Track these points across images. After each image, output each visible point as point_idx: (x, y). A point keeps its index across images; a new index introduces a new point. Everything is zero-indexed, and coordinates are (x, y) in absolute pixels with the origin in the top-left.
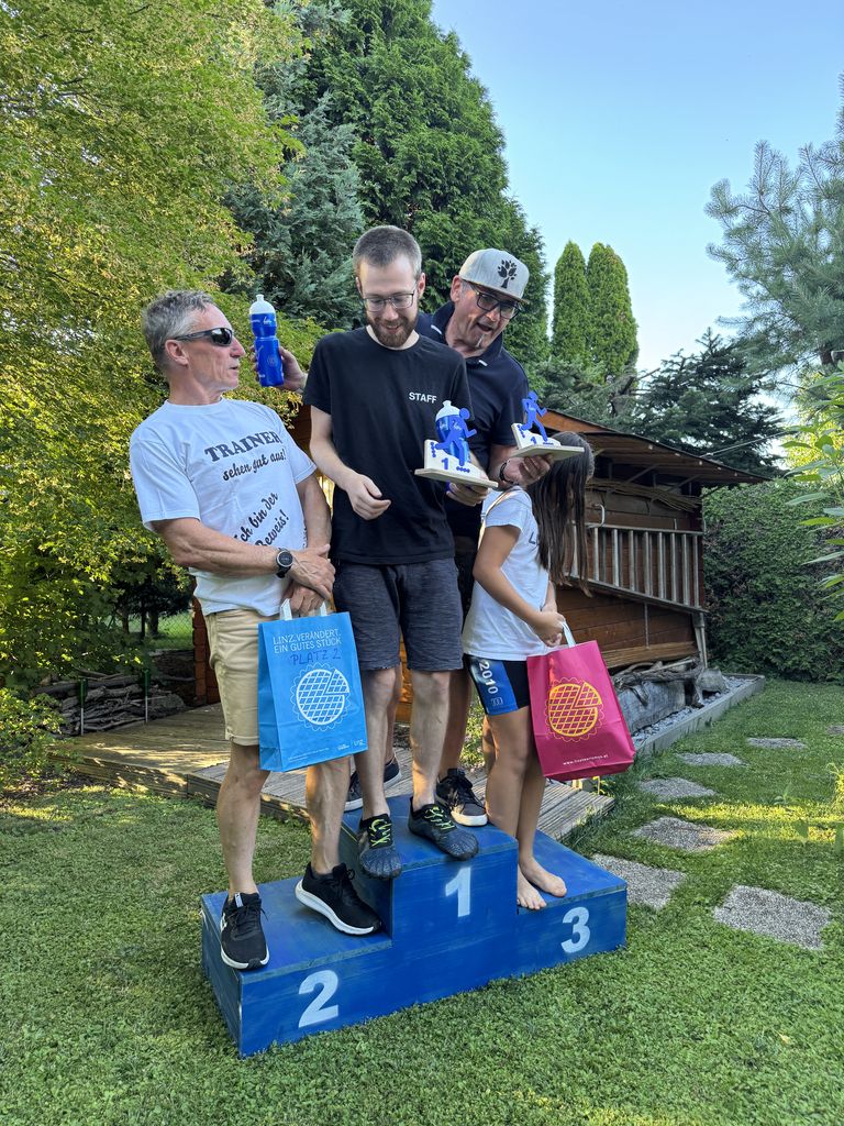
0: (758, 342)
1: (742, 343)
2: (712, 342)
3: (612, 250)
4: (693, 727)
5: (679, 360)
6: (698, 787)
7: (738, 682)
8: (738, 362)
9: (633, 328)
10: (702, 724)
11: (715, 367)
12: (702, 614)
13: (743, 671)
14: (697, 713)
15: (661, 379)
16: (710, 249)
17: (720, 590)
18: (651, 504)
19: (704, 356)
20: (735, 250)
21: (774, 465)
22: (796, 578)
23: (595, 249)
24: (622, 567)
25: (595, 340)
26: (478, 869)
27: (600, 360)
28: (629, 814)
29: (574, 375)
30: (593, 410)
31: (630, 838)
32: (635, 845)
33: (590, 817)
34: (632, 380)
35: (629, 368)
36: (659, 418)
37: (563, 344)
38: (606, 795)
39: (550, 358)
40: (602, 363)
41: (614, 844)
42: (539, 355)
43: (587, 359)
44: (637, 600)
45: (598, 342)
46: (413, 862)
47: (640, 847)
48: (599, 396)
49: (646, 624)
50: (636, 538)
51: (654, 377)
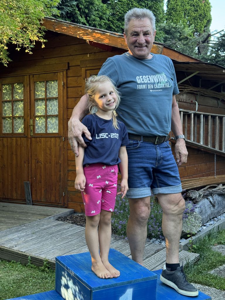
9: (209, 8)
18: (220, 102)
24: (204, 134)
25: (189, 13)
26: (136, 289)
27: (191, 24)
28: (207, 262)
29: (179, 32)
30: (188, 50)
31: (209, 275)
32: (211, 278)
33: (188, 264)
34: (209, 35)
35: (206, 29)
36: (222, 57)
37: (172, 15)
38: (195, 252)
39: (165, 22)
40: (193, 25)
41: (200, 278)
42: (162, 20)
43: (185, 23)
44: (211, 152)
45: (190, 14)
46: (103, 285)
47: (214, 280)
48: (192, 43)
49: (215, 165)
50: (212, 119)
51: (221, 34)
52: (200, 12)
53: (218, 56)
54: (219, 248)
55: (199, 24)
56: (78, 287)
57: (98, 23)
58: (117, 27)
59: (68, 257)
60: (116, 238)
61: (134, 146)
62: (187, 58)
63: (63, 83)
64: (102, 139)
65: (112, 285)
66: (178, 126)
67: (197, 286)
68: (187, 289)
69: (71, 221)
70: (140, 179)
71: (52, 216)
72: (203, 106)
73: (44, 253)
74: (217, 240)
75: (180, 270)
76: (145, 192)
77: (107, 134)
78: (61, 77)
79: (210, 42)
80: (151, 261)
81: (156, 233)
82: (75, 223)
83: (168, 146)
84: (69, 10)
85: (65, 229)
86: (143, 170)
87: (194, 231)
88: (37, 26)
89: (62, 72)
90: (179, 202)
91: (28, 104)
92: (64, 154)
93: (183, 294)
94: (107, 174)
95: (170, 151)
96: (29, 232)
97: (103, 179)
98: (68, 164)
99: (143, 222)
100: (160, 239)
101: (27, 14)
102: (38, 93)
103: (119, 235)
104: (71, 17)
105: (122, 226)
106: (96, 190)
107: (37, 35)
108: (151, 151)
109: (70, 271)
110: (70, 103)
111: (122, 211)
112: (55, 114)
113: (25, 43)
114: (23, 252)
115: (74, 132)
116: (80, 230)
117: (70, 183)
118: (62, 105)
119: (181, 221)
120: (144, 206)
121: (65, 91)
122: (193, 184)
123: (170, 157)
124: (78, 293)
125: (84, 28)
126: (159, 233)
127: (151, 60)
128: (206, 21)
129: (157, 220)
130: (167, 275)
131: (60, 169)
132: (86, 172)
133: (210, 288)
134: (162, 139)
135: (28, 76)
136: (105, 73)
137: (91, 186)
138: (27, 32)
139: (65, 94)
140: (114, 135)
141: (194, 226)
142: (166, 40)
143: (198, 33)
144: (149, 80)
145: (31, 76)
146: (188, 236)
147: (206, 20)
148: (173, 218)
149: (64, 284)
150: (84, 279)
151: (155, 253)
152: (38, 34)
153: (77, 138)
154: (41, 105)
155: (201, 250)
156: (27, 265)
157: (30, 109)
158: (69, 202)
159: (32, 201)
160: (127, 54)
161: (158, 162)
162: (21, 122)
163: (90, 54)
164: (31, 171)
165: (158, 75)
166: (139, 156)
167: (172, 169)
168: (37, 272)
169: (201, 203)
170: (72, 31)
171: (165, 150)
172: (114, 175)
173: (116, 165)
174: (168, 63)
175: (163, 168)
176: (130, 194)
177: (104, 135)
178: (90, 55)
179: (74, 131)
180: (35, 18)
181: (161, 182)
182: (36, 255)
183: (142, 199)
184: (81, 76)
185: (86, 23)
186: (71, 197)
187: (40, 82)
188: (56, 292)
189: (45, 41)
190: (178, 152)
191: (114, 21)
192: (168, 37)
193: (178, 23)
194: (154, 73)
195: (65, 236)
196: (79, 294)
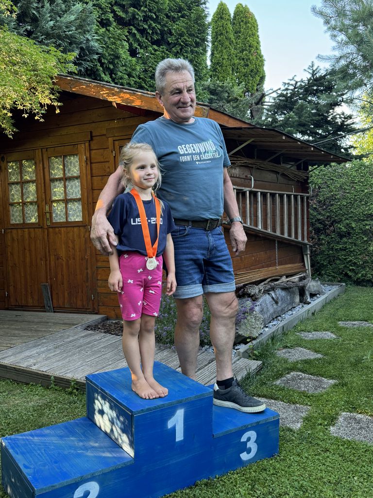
0: (342, 72)
1: (333, 73)
2: (314, 71)
3: (248, 8)
4: (305, 316)
5: (293, 82)
6: (312, 353)
7: (329, 287)
8: (329, 85)
9: (262, 61)
10: (310, 314)
11: (315, 88)
12: (308, 246)
13: (331, 281)
14: (307, 307)
15: (282, 95)
16: (314, 9)
17: (318, 231)
18: (279, 177)
19: (309, 80)
20: (329, 11)
21: (350, 152)
22: (364, 223)
23: (237, 7)
25: (238, 69)
26: (188, 410)
27: (241, 82)
28: (272, 371)
29: (226, 91)
30: (239, 114)
31: (274, 386)
32: (278, 390)
33: (249, 374)
34: (263, 95)
35: (260, 88)
36: (280, 121)
37: (217, 71)
38: (257, 360)
39: (209, 80)
40: (244, 84)
41: (264, 390)
43: (233, 81)
44: (271, 237)
45: (240, 70)
46: (147, 407)
47: (281, 392)
48: (243, 106)
49: (277, 253)
50: (271, 197)
51: (278, 94)
52: (251, 67)
53: (275, 120)
54: (285, 353)
55: (251, 82)
56: (115, 411)
57: (126, 82)
60: (160, 348)
61: (181, 233)
63: (85, 157)
64: (138, 226)
65: (158, 406)
66: (232, 207)
68: (252, 404)
69: (104, 329)
70: (190, 274)
71: (80, 325)
72: (260, 182)
73: (70, 372)
74: (282, 343)
76: (196, 290)
78: (83, 150)
79: (265, 104)
80: (204, 373)
82: (108, 332)
83: (221, 233)
84: (88, 65)
85: (96, 340)
86: (193, 263)
87: (255, 334)
88: (49, 86)
89: (83, 144)
90: (232, 303)
91: (41, 186)
92: (90, 247)
95: (222, 238)
96: (51, 346)
97: (145, 273)
98: (96, 260)
99: (195, 327)
101: (35, 71)
102: (53, 173)
103: (164, 344)
104: (92, 74)
105: (168, 333)
108: (202, 239)
109: (104, 393)
110: (96, 183)
111: (166, 314)
112: (77, 198)
113: (33, 108)
114: (44, 371)
116: (115, 340)
117: (100, 283)
118: (86, 186)
120: (196, 308)
121: (89, 168)
123: (223, 247)
124: (116, 419)
125: (109, 87)
127: (193, 124)
128: (259, 78)
131: (87, 266)
133: (276, 402)
134: (214, 223)
135: (40, 150)
137: (130, 283)
138: (37, 94)
139: (89, 171)
140: (154, 220)
141: (255, 328)
142: (211, 101)
143: (250, 93)
144: (194, 150)
145: (44, 150)
146: (248, 340)
147: (259, 76)
148: (224, 322)
149: (98, 409)
150: (123, 401)
151: (209, 363)
152: (50, 96)
154: (59, 187)
155: (263, 356)
156: (49, 388)
157: (45, 192)
158: (100, 307)
159: (53, 308)
160: (162, 118)
161: (210, 253)
162: (34, 208)
163: (118, 120)
164: (50, 269)
165: (204, 143)
166: (187, 245)
168: (63, 395)
169: (262, 300)
170: (93, 91)
171: (217, 238)
174: (214, 129)
175: (215, 259)
176: (178, 294)
178: (118, 122)
180: (45, 75)
181: (211, 278)
182: (61, 374)
183: (193, 299)
184: (108, 148)
185: (111, 82)
186: (101, 300)
187: (56, 157)
188: (88, 419)
189: (59, 104)
190: (233, 239)
192: (214, 99)
193: (225, 81)
195: (96, 349)
196: (118, 421)
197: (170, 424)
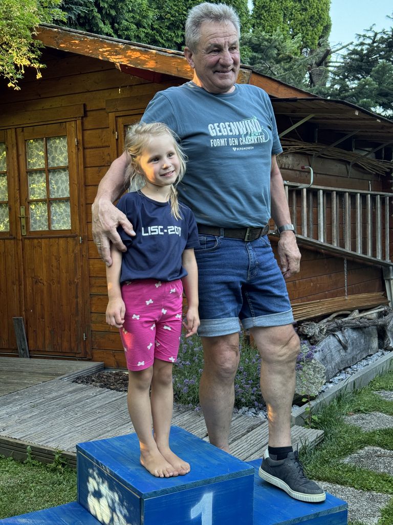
4: (387, 367)
5: (371, 34)
9: (327, 4)
12: (391, 267)
14: (389, 355)
15: (354, 52)
18: (350, 168)
24: (325, 225)
25: (292, 14)
26: (219, 493)
27: (297, 34)
28: (338, 444)
29: (275, 47)
30: (293, 79)
31: (341, 466)
32: (346, 472)
33: (304, 448)
34: (328, 53)
35: (323, 41)
36: (352, 89)
37: (262, 17)
38: (316, 428)
39: (251, 31)
40: (300, 35)
41: (327, 471)
42: (246, 26)
43: (285, 32)
44: (338, 255)
45: (294, 16)
46: (162, 488)
47: (351, 473)
48: (298, 67)
49: (346, 277)
50: (338, 198)
51: (349, 50)
52: (311, 12)
53: (344, 88)
54: (357, 420)
55: (310, 33)
56: (117, 493)
57: (133, 34)
58: (168, 40)
59: (97, 443)
60: (179, 408)
61: (209, 245)
62: (293, 92)
63: (76, 140)
64: (152, 237)
65: (177, 487)
66: (282, 210)
67: (323, 485)
68: (306, 489)
69: (100, 382)
70: (221, 303)
71: (66, 375)
72: (322, 175)
73: (54, 440)
74: (353, 406)
75: (294, 457)
76: (230, 325)
77: (162, 227)
78: (73, 130)
79: (331, 64)
80: (241, 446)
81: (248, 397)
82: (106, 385)
83: (267, 245)
84: (81, 11)
85: (89, 397)
86: (226, 288)
87: (314, 392)
88: (28, 41)
89: (73, 122)
90: (290, 339)
91: (14, 180)
92: (82, 266)
93: (300, 499)
94: (164, 297)
95: (270, 252)
96: (26, 404)
97: (157, 306)
98: (90, 284)
99: (228, 378)
100: (255, 408)
101: (8, 19)
102: (32, 162)
103: (185, 404)
104: (86, 23)
105: (190, 388)
106: (146, 325)
107: (28, 57)
108: (238, 253)
109: (102, 468)
110: (89, 177)
111: (188, 362)
112: (64, 197)
113: (6, 70)
114: (16, 439)
115: (104, 224)
116: (115, 397)
117: (94, 317)
118: (76, 180)
119: (292, 373)
120: (230, 350)
121: (81, 155)
122: (309, 311)
123: (270, 263)
124: (118, 504)
125: (111, 42)
126: (254, 398)
127: (232, 94)
128: (322, 27)
129: (249, 375)
130: (271, 467)
131: (77, 293)
132: (126, 294)
133: (343, 487)
134: (255, 232)
135: (14, 130)
136: (154, 118)
137: (136, 319)
138: (10, 51)
139: (81, 160)
140: (173, 229)
141: (313, 384)
142: (253, 61)
143: (309, 50)
144: (231, 131)
145: (19, 130)
146: (304, 400)
147: (322, 25)
148: (279, 368)
149: (93, 490)
150: (128, 479)
151: (248, 432)
152: (28, 55)
153: (108, 233)
154: (38, 182)
155: (326, 423)
156: (24, 462)
157: (19, 189)
158: (94, 351)
159: (29, 351)
160: (189, 85)
161: (251, 273)
162: (4, 211)
163: (122, 88)
164: (25, 297)
165: (246, 121)
166: (217, 262)
167: (275, 284)
168: (43, 472)
169: (324, 343)
170: (89, 48)
171: (261, 251)
172: (175, 298)
173: (178, 279)
174: (261, 100)
175: (259, 282)
176: (204, 330)
177: (157, 230)
178: (123, 91)
179: (104, 222)
180: (22, 25)
181: (257, 306)
182: (41, 444)
183: (224, 338)
184: (109, 128)
185: (113, 34)
186: (96, 341)
187: (36, 140)
188: (79, 505)
189: (41, 66)
190: (284, 254)
191: (161, 29)
192: (258, 57)
193: (274, 32)
194: (238, 117)
195: (89, 409)
196: (121, 507)
197: (193, 513)
